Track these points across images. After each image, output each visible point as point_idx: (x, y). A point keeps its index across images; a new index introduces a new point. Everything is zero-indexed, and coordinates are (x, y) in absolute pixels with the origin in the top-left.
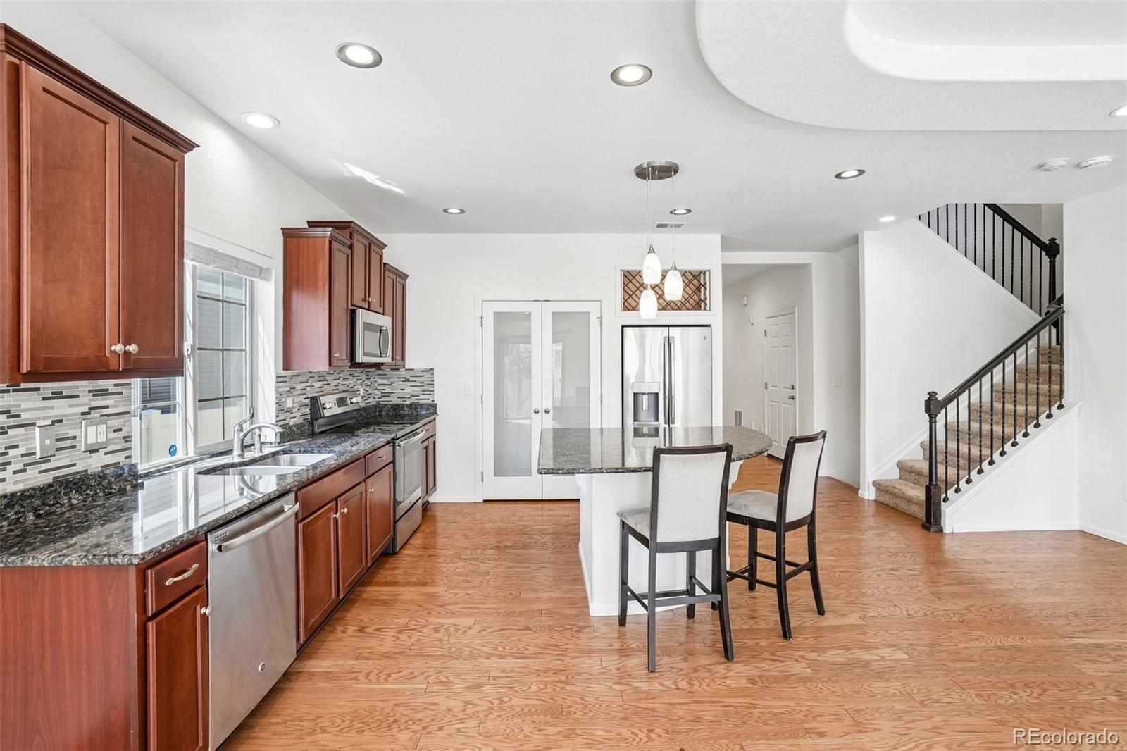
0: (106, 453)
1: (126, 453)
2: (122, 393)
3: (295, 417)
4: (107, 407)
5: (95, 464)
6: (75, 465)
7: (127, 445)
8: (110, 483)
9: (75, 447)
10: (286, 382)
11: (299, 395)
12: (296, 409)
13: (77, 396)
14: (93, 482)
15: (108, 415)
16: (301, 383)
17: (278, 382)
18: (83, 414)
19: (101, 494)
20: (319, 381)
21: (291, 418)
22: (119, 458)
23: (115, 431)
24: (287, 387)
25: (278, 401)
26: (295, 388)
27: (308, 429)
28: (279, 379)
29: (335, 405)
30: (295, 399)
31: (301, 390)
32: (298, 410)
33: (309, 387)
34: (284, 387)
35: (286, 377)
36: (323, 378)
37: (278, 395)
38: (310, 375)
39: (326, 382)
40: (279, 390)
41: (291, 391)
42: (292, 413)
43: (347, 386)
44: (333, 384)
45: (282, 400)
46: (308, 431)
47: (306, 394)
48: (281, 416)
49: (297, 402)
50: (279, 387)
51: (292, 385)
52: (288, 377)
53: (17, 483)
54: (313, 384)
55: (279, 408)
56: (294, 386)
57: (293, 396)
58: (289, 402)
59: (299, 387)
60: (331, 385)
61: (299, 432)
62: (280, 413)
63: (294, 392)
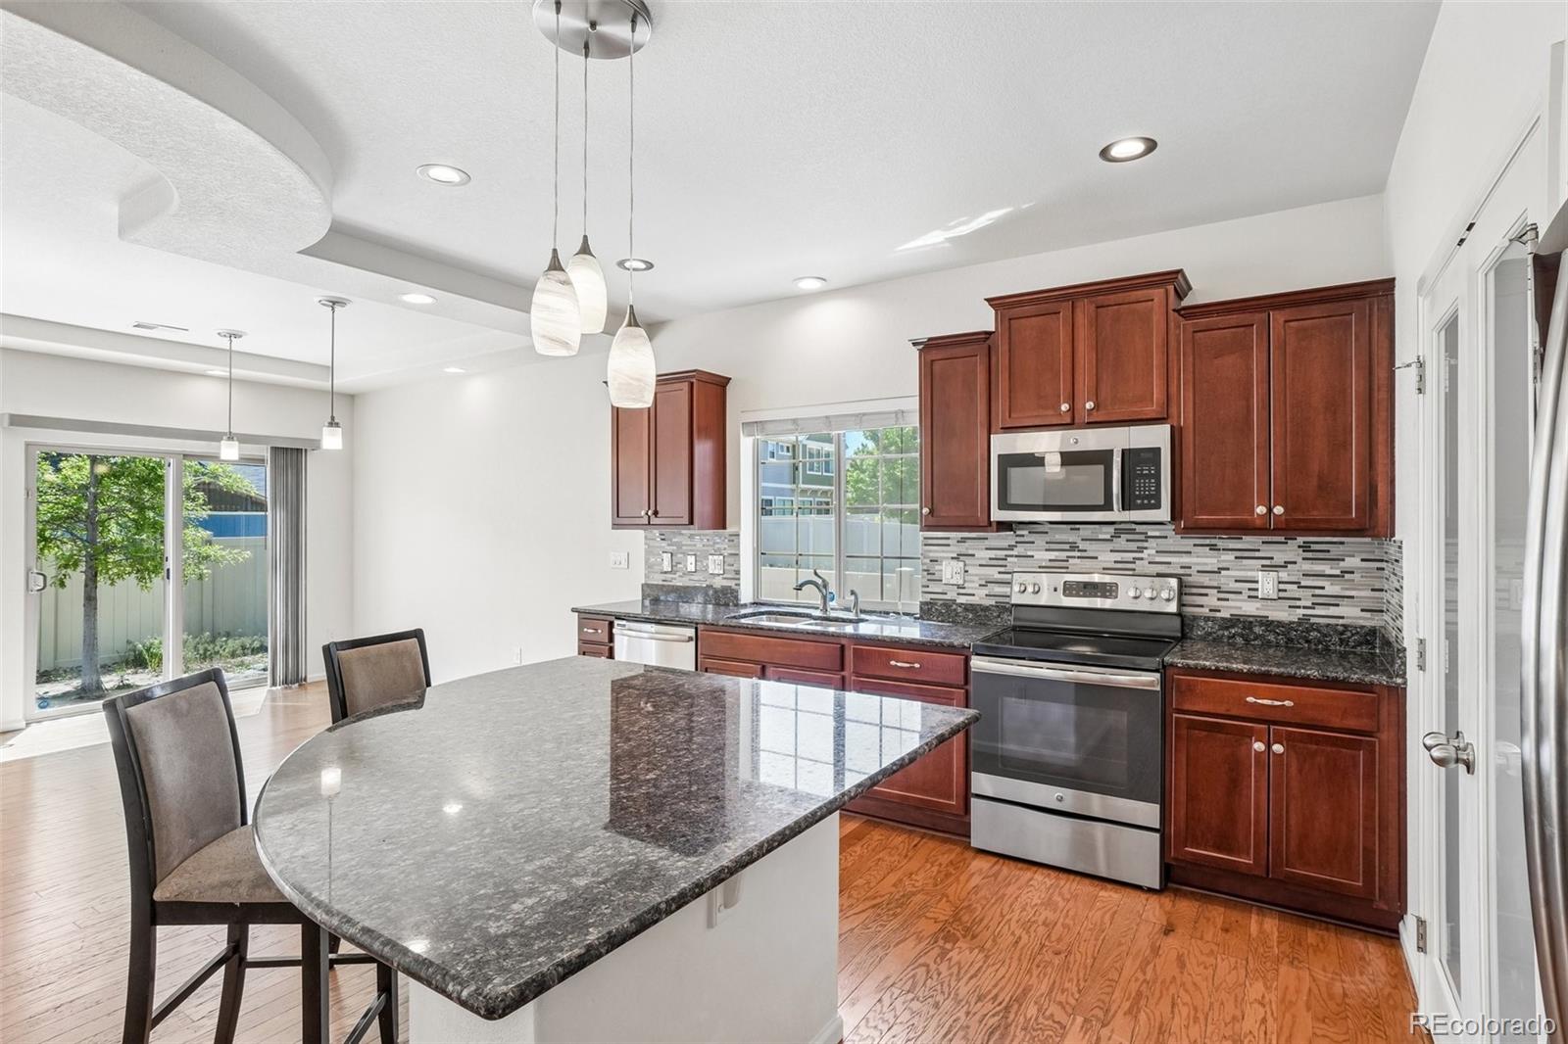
0: (723, 578)
1: (737, 582)
2: (734, 541)
3: (974, 595)
4: (725, 549)
5: (718, 583)
6: (705, 580)
7: (737, 576)
8: (720, 596)
9: (706, 570)
10: (949, 545)
11: (980, 565)
12: (977, 585)
14: (711, 593)
15: (725, 554)
16: (987, 549)
17: (926, 545)
19: (714, 602)
20: (1047, 550)
21: (958, 594)
22: (732, 584)
23: (729, 565)
24: (954, 552)
25: (925, 568)
26: (973, 555)
27: (999, 616)
28: (930, 542)
29: (1055, 590)
30: (971, 570)
31: (990, 559)
32: (980, 585)
33: (1016, 556)
34: (943, 552)
35: (948, 538)
36: (1067, 547)
37: (928, 561)
38: (1018, 539)
39: (1079, 554)
40: (931, 554)
41: (961, 558)
42: (964, 588)
43: (1182, 567)
44: (1107, 558)
45: (937, 567)
46: (999, 620)
47: (1006, 566)
48: (934, 587)
49: (976, 575)
50: (930, 551)
51: (964, 551)
52: (954, 538)
53: (680, 581)
54: (1029, 553)
55: (930, 577)
56: (970, 552)
57: (965, 565)
58: (950, 571)
59: (983, 555)
60: (1100, 558)
61: (971, 616)
62: (931, 584)
63: (968, 560)
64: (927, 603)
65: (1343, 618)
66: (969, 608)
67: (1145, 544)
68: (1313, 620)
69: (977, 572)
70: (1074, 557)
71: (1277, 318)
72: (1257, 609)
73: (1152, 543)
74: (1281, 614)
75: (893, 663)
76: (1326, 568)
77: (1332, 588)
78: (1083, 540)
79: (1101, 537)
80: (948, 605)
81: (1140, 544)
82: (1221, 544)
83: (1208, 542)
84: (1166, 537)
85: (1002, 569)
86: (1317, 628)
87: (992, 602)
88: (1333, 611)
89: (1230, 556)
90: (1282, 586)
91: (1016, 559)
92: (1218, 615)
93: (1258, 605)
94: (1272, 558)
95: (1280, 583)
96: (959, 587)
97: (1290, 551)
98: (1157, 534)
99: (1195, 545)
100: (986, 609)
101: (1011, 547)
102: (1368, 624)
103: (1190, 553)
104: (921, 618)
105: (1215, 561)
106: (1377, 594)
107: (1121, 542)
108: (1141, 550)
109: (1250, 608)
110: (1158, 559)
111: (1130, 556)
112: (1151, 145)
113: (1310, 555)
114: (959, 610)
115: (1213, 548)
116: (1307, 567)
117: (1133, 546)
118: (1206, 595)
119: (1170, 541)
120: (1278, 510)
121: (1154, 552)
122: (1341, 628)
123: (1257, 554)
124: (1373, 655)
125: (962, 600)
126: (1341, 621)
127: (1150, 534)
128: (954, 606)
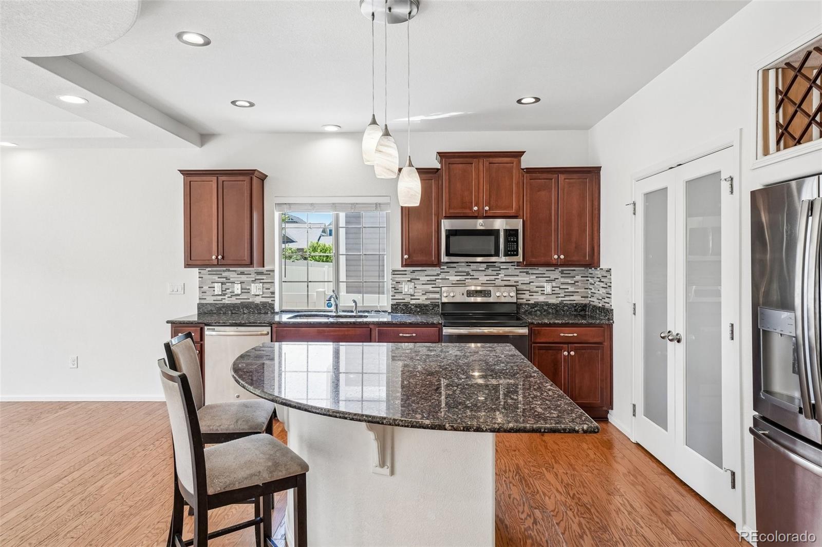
0: (262, 297)
1: (272, 299)
2: (270, 274)
3: (419, 299)
4: (263, 279)
5: (258, 300)
6: (249, 299)
7: (273, 296)
8: (260, 308)
9: (249, 292)
10: (406, 274)
11: (423, 284)
12: (421, 294)
13: (250, 274)
14: (253, 306)
15: (263, 283)
16: (426, 276)
17: (393, 274)
18: (252, 281)
19: (256, 312)
20: (455, 276)
21: (411, 299)
22: (269, 300)
23: (266, 289)
24: (409, 278)
25: (393, 286)
26: (419, 279)
27: (433, 309)
28: (396, 273)
29: (463, 294)
30: (418, 287)
31: (428, 281)
32: (423, 294)
33: (441, 279)
34: (403, 278)
35: (406, 271)
36: (465, 274)
37: (395, 283)
38: (442, 271)
39: (471, 277)
40: (396, 279)
41: (413, 281)
42: (414, 296)
43: (515, 282)
44: (483, 279)
45: (400, 286)
46: (433, 311)
47: (435, 284)
48: (398, 296)
49: (419, 289)
50: (396, 278)
51: (414, 277)
52: (408, 271)
53: (228, 301)
54: (447, 277)
55: (395, 291)
56: (417, 278)
57: (415, 284)
58: (406, 288)
59: (424, 279)
60: (480, 279)
61: (418, 310)
62: (397, 295)
63: (416, 282)
64: (395, 305)
65: (575, 300)
66: (417, 306)
67: (500, 272)
68: (565, 302)
69: (420, 288)
70: (468, 279)
71: (562, 177)
72: (545, 299)
73: (502, 272)
74: (553, 300)
75: (401, 335)
76: (569, 281)
77: (571, 289)
78: (472, 270)
79: (480, 269)
80: (406, 305)
81: (498, 272)
82: (531, 271)
83: (525, 270)
84: (508, 269)
85: (434, 286)
86: (566, 305)
87: (428, 302)
88: (572, 298)
89: (534, 277)
90: (554, 289)
91: (440, 281)
92: (529, 302)
93: (545, 297)
94: (550, 277)
95: (553, 287)
96: (411, 295)
97: (556, 274)
98: (504, 267)
99: (520, 272)
100: (426, 306)
101: (438, 275)
102: (584, 302)
103: (518, 275)
104: (392, 312)
105: (528, 279)
106: (586, 290)
107: (489, 271)
108: (498, 275)
109: (541, 299)
110: (505, 279)
111: (493, 278)
112: (537, 100)
113: (564, 275)
114: (413, 307)
115: (527, 273)
116: (563, 280)
117: (495, 273)
118: (525, 294)
119: (510, 270)
120: (562, 257)
121: (503, 275)
122: (575, 305)
123: (544, 275)
124: (586, 314)
125: (413, 302)
126: (574, 302)
127: (501, 267)
128: (410, 305)
